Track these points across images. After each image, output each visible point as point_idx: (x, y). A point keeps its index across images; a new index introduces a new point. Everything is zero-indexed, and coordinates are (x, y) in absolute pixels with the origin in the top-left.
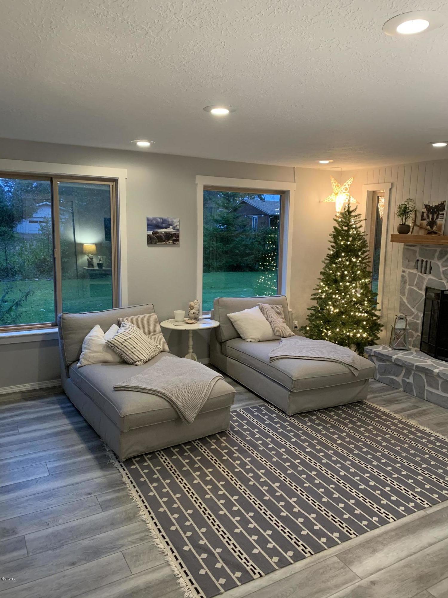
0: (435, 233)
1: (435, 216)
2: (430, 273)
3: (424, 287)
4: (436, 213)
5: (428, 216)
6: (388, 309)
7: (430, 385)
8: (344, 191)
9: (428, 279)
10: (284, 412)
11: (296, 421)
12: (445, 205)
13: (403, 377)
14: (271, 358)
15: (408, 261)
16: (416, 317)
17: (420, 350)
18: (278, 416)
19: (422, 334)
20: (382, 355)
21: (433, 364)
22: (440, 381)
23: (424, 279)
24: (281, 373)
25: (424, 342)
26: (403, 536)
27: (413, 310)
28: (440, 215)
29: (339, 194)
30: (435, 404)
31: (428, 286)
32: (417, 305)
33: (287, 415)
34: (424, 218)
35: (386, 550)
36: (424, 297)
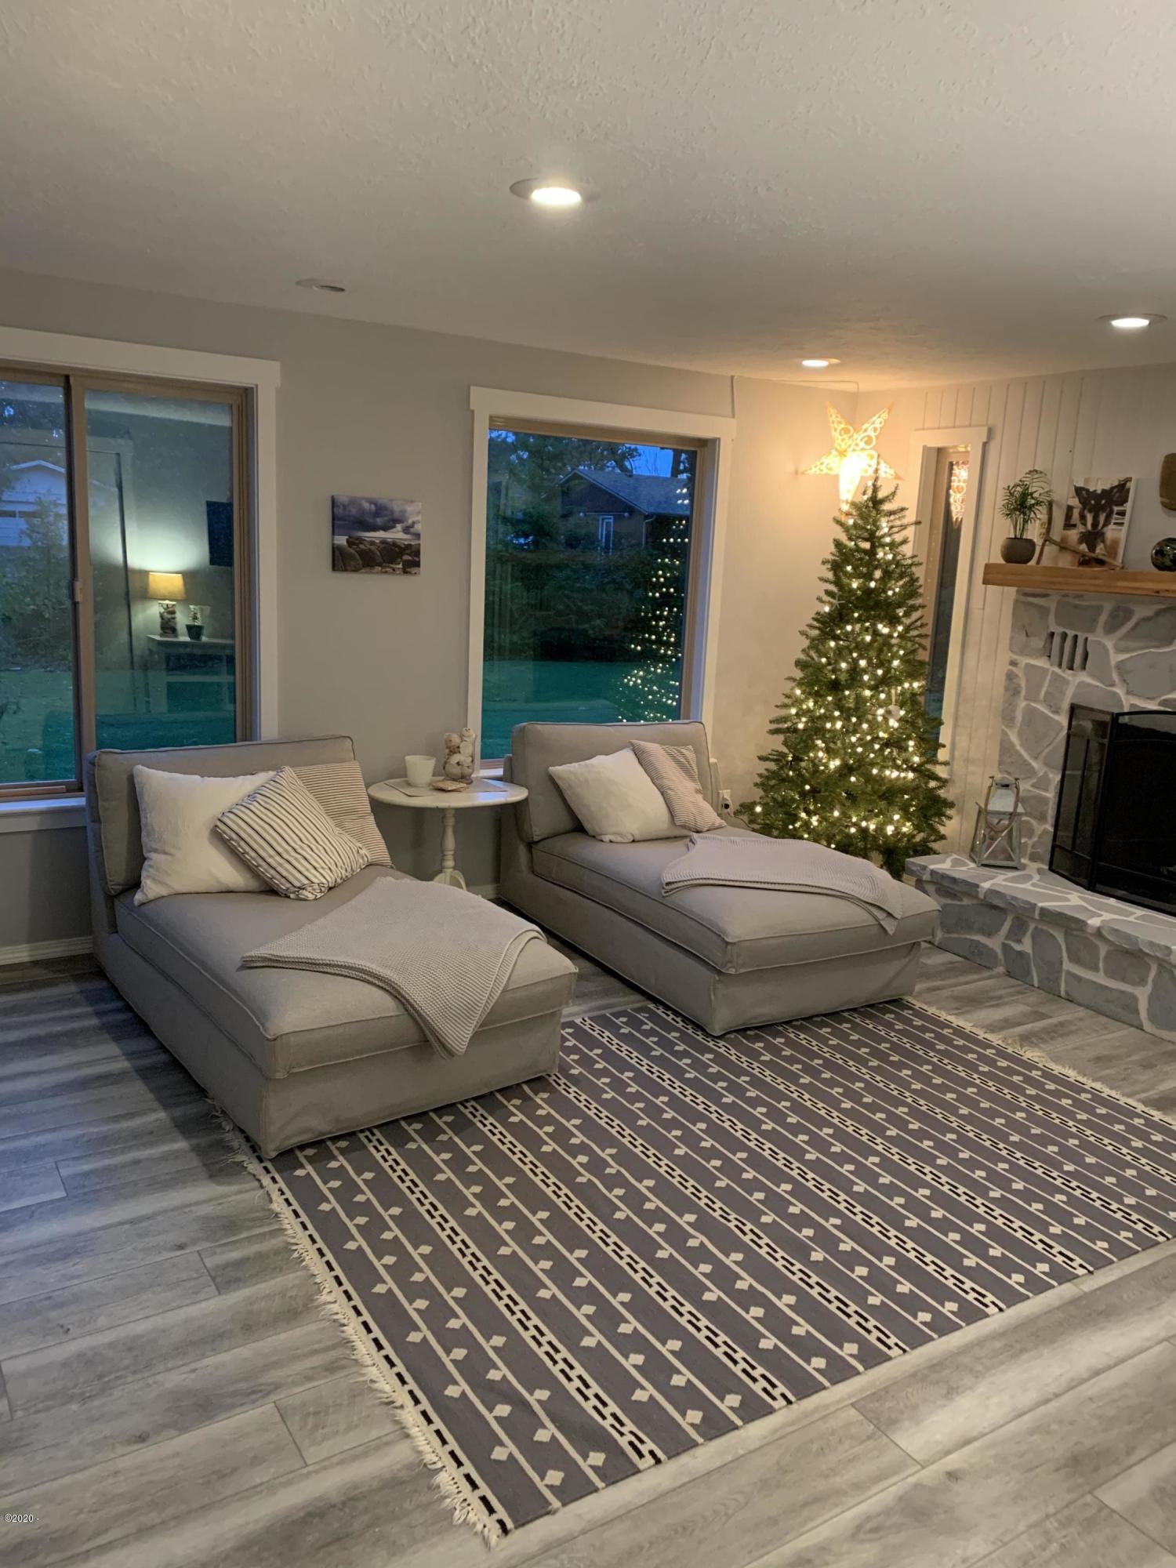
0: (1100, 562)
1: (1102, 518)
2: (1084, 668)
3: (1066, 706)
4: (1104, 511)
5: (1083, 517)
6: (967, 761)
7: (1075, 959)
8: (862, 445)
9: (1078, 684)
10: (699, 1027)
11: (733, 1051)
12: (1128, 490)
13: (1007, 938)
14: (668, 884)
15: (1027, 635)
16: (1042, 783)
17: (1050, 869)
18: (685, 1037)
19: (1056, 826)
20: (954, 880)
21: (1085, 905)
22: (1103, 949)
23: (1067, 682)
24: (693, 923)
25: (1060, 847)
26: (1024, 1350)
27: (1035, 764)
28: (1115, 516)
29: (849, 453)
30: (1087, 1007)
31: (1075, 701)
32: (1047, 750)
33: (707, 1035)
34: (1073, 522)
35: (982, 1388)
36: (1065, 732)
